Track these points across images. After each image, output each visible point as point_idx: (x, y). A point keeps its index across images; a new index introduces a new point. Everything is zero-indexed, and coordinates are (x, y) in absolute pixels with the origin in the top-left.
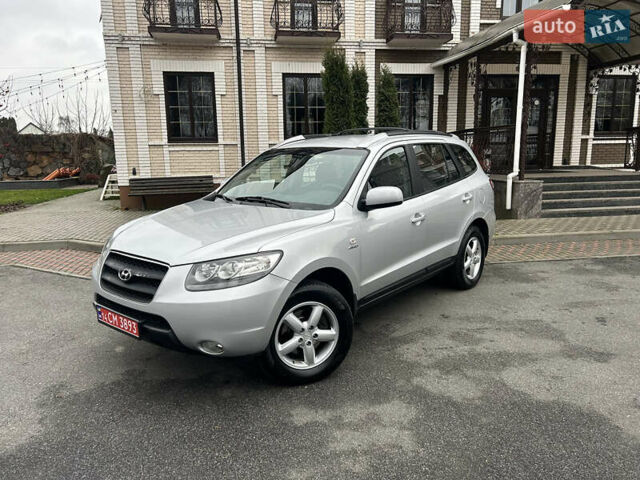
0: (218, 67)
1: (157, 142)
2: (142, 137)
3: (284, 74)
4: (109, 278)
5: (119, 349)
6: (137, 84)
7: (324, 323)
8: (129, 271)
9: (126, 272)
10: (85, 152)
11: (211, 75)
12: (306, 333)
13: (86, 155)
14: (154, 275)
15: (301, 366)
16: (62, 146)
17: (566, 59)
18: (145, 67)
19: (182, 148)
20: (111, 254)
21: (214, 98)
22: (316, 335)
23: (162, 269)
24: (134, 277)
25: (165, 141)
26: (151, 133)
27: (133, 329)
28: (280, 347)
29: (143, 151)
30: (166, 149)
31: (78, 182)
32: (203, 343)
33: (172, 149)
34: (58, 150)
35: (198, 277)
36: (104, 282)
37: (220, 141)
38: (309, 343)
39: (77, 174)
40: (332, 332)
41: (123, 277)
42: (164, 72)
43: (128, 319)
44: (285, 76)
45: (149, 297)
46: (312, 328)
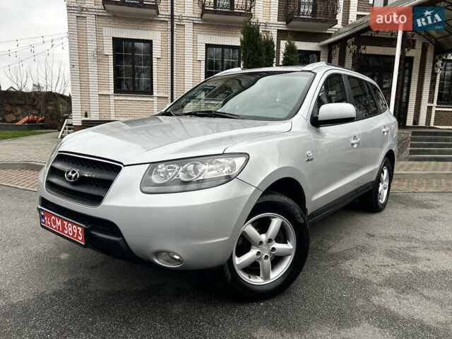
0: (156, 36)
1: (105, 92)
2: (94, 88)
3: (206, 45)
4: (55, 180)
5: (64, 256)
6: (92, 47)
7: (282, 237)
8: (77, 171)
9: (73, 172)
10: (49, 105)
11: (150, 42)
12: (264, 246)
13: (50, 108)
14: (104, 176)
15: (257, 281)
16: (32, 100)
17: (419, 45)
18: (99, 33)
19: (125, 98)
20: (58, 155)
21: (152, 60)
22: (274, 249)
23: (115, 168)
24: (82, 178)
25: (112, 92)
26: (101, 85)
27: (78, 235)
28: (238, 261)
29: (94, 100)
30: (112, 98)
31: (43, 127)
32: (158, 254)
33: (117, 98)
34: (29, 103)
35: (155, 179)
36: (50, 185)
37: (155, 94)
38: (266, 257)
39: (42, 121)
40: (289, 246)
41: (70, 178)
42: (113, 38)
43: (73, 224)
44: (208, 46)
45: (97, 200)
46: (270, 241)
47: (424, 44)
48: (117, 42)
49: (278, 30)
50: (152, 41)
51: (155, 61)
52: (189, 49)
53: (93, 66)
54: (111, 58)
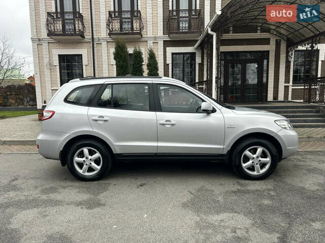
0: (84, 51)
1: (55, 88)
2: (48, 86)
6: (46, 60)
17: (273, 42)
18: (50, 53)
21: (82, 67)
26: (53, 84)
29: (49, 92)
42: (59, 55)
47: (277, 40)
48: (61, 57)
49: (164, 41)
50: (81, 55)
51: (84, 67)
52: (105, 58)
53: (47, 73)
54: (58, 67)
